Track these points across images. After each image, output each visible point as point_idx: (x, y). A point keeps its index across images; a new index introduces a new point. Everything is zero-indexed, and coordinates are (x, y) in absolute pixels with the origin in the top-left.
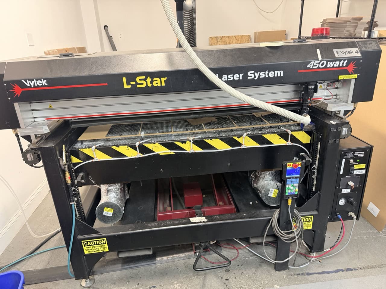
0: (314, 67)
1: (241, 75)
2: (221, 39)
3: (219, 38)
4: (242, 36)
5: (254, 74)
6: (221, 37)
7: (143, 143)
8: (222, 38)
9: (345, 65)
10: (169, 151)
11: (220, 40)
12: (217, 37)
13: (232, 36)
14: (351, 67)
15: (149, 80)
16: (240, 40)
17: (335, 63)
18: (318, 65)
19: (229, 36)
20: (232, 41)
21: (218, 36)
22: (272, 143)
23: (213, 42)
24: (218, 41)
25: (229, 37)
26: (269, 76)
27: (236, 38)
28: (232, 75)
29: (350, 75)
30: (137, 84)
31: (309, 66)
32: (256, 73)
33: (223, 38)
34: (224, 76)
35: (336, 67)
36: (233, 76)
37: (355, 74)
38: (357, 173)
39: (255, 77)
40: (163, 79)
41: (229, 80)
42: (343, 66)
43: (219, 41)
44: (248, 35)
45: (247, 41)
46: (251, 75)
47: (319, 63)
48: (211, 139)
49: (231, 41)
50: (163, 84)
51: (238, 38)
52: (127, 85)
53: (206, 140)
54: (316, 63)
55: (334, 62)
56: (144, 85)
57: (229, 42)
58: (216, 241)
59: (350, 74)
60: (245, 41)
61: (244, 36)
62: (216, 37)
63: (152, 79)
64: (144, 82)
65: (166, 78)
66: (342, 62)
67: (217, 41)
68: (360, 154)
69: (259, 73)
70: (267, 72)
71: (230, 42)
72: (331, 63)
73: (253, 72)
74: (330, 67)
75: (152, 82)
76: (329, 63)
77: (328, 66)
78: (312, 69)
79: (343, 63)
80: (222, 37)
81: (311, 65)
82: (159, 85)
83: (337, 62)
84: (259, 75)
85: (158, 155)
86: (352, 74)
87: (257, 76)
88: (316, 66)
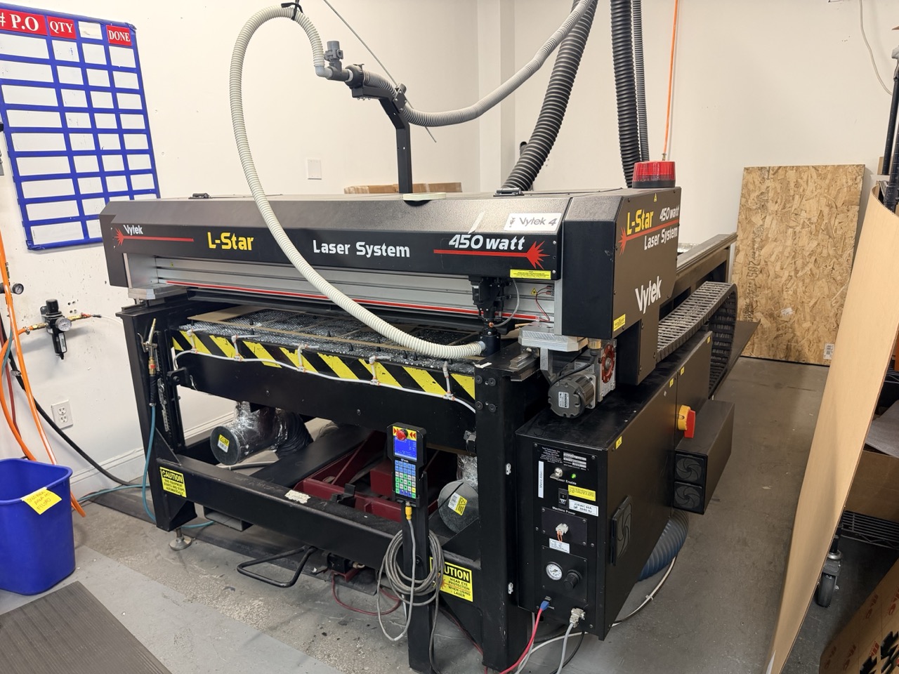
0: (461, 246)
1: (347, 246)
2: (774, 174)
3: (769, 171)
4: (839, 166)
5: (364, 246)
6: (776, 169)
7: (243, 339)
8: (777, 172)
9: (520, 248)
10: (274, 361)
11: (771, 176)
12: (765, 168)
13: (808, 167)
14: (534, 255)
15: (234, 239)
16: (829, 176)
17: (500, 242)
18: (467, 242)
19: (798, 168)
20: (805, 178)
21: (767, 165)
22: (421, 389)
23: (751, 181)
24: (766, 177)
25: (796, 171)
26: (387, 254)
27: (820, 172)
28: (334, 245)
29: (534, 272)
30: (222, 243)
31: (451, 243)
32: (367, 246)
33: (780, 171)
34: (323, 245)
35: (503, 251)
36: (336, 247)
37: (546, 269)
38: (579, 507)
39: (367, 253)
40: (250, 240)
41: (331, 252)
42: (516, 250)
43: (768, 179)
44: (858, 166)
45: (852, 179)
46: (362, 249)
47: (470, 240)
48: (328, 355)
49: (802, 178)
50: (250, 249)
51: (825, 171)
52: (212, 244)
53: (320, 355)
54: (465, 239)
55: (498, 240)
56: (228, 247)
57: (797, 181)
58: (363, 566)
59: (534, 269)
60: (844, 181)
61: (844, 166)
62: (762, 168)
63: (237, 239)
64: (227, 241)
65: (252, 239)
66: (514, 241)
67: (764, 178)
68: (576, 461)
69: (372, 246)
70: (384, 247)
71: (799, 180)
72: (493, 240)
73: (363, 243)
74: (491, 250)
75: (237, 242)
76: (488, 240)
77: (488, 247)
78: (458, 249)
79: (517, 244)
80: (780, 167)
81: (455, 241)
82: (246, 249)
83: (503, 240)
84: (373, 252)
85: (260, 363)
86: (538, 269)
87: (370, 252)
88: (465, 244)
